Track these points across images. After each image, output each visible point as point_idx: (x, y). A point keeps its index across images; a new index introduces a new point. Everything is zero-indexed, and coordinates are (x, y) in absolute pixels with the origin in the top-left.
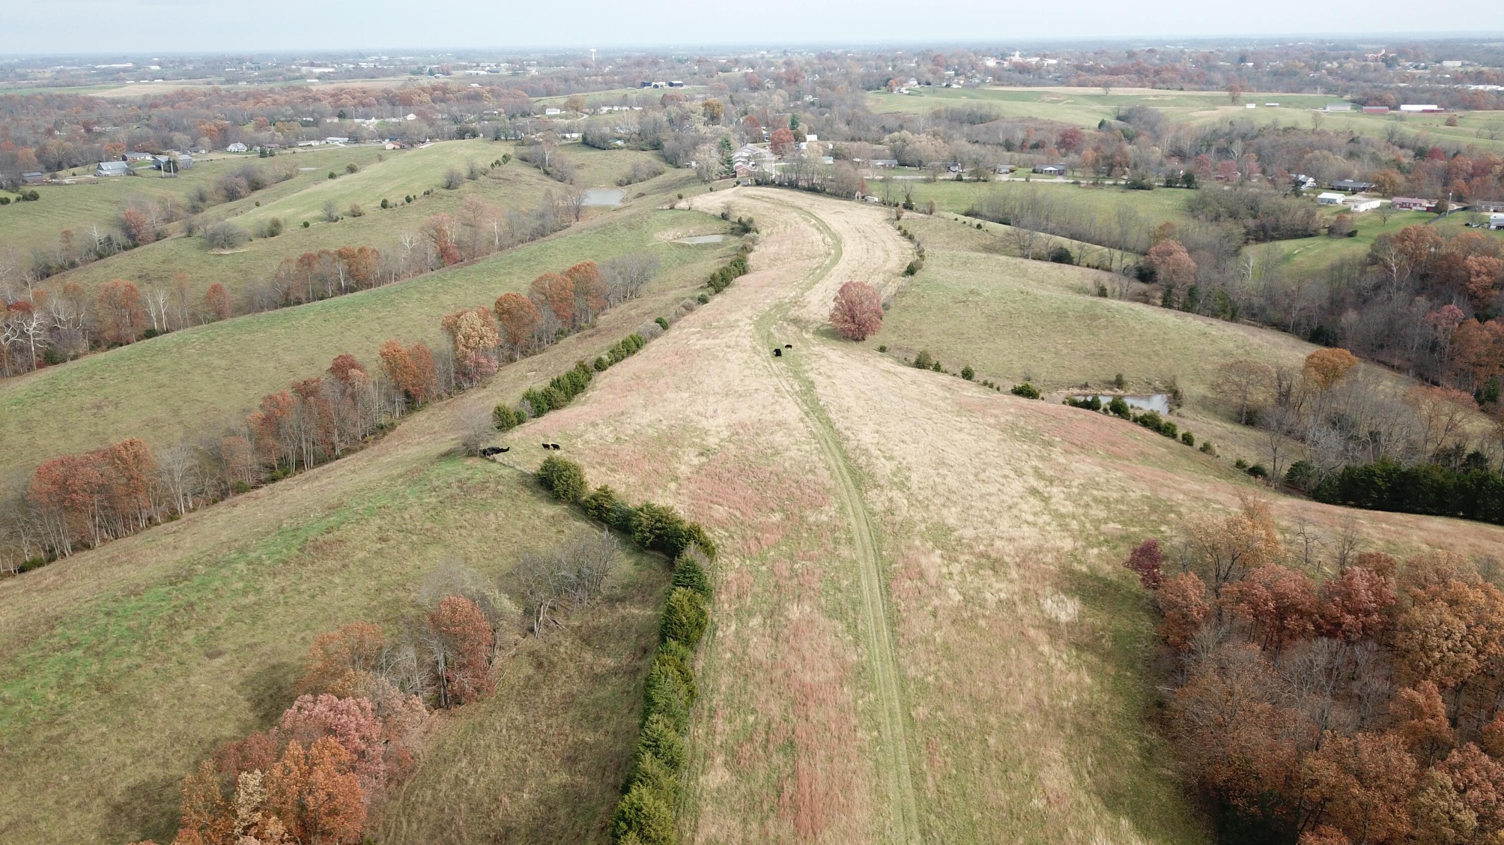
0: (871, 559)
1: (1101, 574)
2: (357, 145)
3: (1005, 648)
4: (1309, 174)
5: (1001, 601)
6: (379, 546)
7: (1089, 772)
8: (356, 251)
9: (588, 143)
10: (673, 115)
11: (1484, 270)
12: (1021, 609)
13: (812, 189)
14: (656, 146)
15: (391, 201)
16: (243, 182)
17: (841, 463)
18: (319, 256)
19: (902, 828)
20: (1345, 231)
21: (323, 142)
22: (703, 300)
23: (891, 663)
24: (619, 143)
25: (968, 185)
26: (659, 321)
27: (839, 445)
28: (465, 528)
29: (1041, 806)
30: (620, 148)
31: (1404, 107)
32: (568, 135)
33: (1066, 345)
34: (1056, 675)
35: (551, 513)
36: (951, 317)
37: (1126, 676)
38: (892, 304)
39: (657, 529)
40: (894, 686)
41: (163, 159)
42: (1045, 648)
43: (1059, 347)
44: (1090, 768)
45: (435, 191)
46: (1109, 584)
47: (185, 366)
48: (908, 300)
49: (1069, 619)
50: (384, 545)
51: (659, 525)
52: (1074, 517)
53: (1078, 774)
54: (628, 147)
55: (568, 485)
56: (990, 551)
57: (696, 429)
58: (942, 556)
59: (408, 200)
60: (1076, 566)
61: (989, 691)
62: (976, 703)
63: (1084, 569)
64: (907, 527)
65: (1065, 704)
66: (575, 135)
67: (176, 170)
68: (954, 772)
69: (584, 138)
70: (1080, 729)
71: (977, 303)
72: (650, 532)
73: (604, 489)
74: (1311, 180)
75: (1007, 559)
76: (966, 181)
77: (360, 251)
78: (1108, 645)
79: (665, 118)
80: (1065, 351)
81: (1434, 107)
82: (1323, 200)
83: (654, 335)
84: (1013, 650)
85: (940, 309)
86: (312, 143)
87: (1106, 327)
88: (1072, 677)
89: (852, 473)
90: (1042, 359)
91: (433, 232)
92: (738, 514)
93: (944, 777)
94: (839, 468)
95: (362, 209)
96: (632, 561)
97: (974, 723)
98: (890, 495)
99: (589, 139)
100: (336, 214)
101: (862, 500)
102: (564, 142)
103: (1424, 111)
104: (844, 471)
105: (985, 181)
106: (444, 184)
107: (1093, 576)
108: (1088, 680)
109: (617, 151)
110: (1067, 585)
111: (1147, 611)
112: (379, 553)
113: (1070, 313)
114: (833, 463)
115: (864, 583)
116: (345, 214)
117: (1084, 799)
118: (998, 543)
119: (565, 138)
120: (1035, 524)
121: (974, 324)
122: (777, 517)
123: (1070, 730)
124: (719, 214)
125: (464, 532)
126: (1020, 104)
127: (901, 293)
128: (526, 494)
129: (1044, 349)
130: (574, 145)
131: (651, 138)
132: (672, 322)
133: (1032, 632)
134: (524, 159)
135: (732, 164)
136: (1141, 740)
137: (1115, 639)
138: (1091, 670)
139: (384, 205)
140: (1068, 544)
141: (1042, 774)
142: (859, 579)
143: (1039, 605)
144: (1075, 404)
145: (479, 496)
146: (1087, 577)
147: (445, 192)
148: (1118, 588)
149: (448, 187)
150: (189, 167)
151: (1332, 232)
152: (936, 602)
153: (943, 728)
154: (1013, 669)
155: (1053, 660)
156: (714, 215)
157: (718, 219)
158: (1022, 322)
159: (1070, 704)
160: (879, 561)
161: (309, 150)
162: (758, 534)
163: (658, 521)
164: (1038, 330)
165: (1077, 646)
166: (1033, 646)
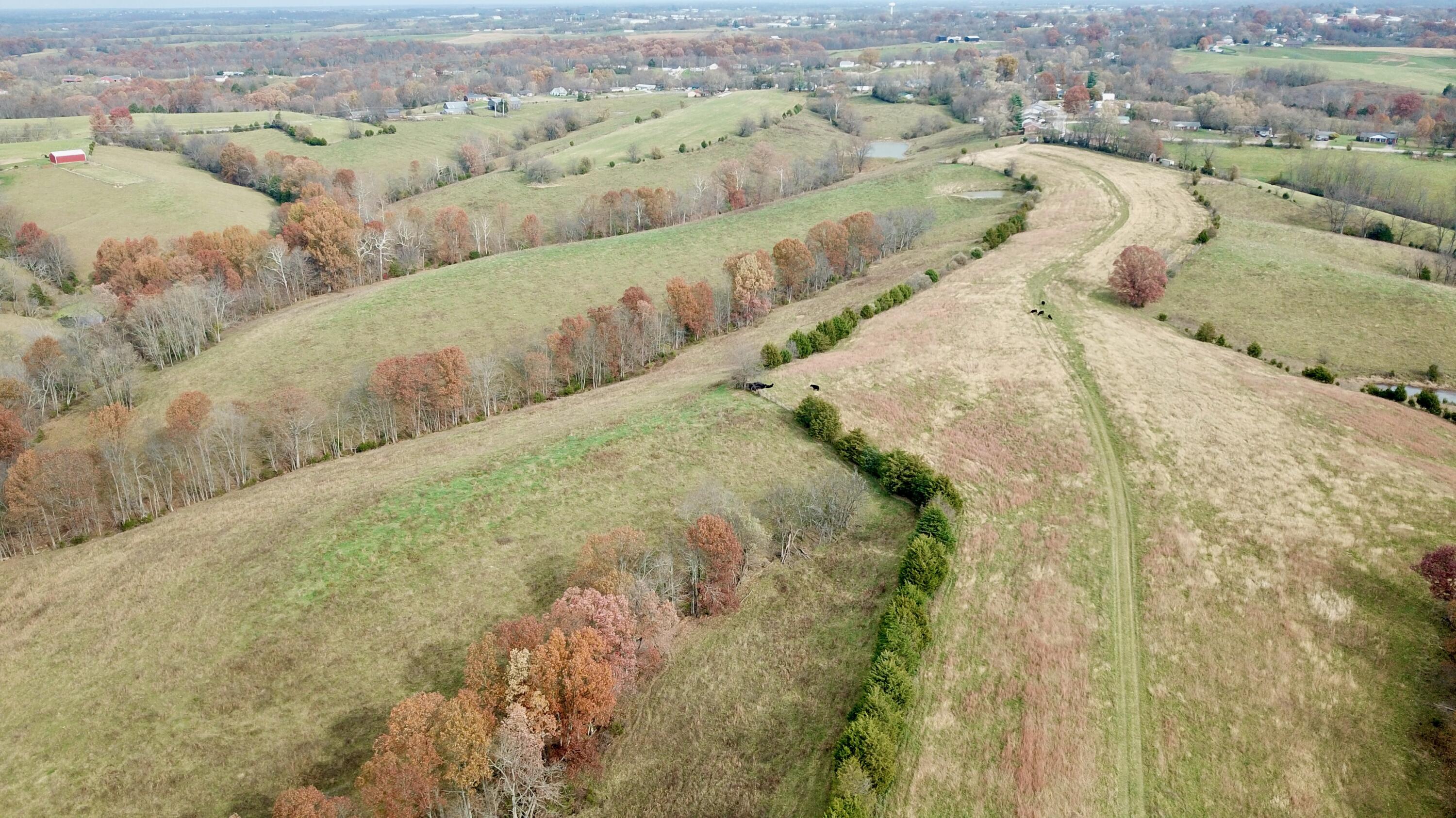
0: (1125, 530)
1: (1382, 576)
2: (663, 92)
3: (1261, 638)
5: (1262, 589)
6: (650, 462)
7: (1343, 781)
8: (655, 191)
9: (877, 96)
10: (965, 70)
12: (1284, 601)
13: (1103, 149)
14: (946, 101)
15: (688, 146)
16: (562, 124)
17: (1104, 431)
18: (621, 194)
19: (1127, 801)
21: (635, 90)
22: (976, 255)
23: (1133, 636)
24: (909, 97)
25: (1278, 152)
26: (929, 273)
27: (1103, 412)
28: (727, 454)
29: (1282, 805)
30: (909, 102)
32: (859, 88)
33: (1373, 329)
34: (1316, 675)
35: (806, 449)
36: (1243, 290)
37: (1399, 688)
38: (1178, 272)
39: (906, 475)
40: (1134, 660)
41: (497, 100)
42: (1308, 646)
43: (1365, 330)
44: (1345, 776)
45: (729, 138)
46: (1391, 588)
47: (501, 286)
48: (1196, 269)
49: (1339, 618)
50: (654, 461)
51: (907, 472)
52: (1358, 512)
53: (1329, 780)
54: (917, 102)
55: (824, 424)
56: (1256, 537)
57: (955, 382)
58: (1202, 536)
59: (704, 145)
60: (1355, 564)
61: (1239, 679)
62: (1222, 689)
63: (1364, 568)
64: (1167, 503)
65: (1323, 706)
66: (866, 88)
67: (507, 111)
68: (1189, 755)
69: (875, 92)
70: (1337, 734)
71: (1273, 277)
72: (898, 477)
73: (857, 432)
75: (1275, 547)
76: (1277, 147)
77: (658, 191)
78: (1382, 652)
79: (957, 73)
80: (1371, 335)
83: (922, 287)
84: (1270, 642)
85: (1231, 281)
86: (624, 89)
87: (1424, 313)
88: (1336, 679)
89: (1115, 441)
90: (1343, 342)
91: (724, 177)
92: (989, 471)
93: (1177, 759)
94: (1100, 434)
95: (662, 153)
96: (879, 503)
97: (1217, 709)
98: (1153, 468)
99: (879, 92)
100: (639, 156)
101: (1122, 470)
102: (855, 94)
104: (1106, 439)
105: (1298, 148)
106: (738, 132)
107: (1374, 576)
108: (1354, 685)
109: (905, 105)
110: (1340, 582)
111: (1435, 623)
112: (650, 468)
113: (1382, 295)
114: (1094, 429)
115: (1114, 553)
116: (647, 156)
117: (1333, 806)
118: (1266, 530)
119: (856, 90)
120: (1311, 515)
121: (1267, 299)
122: (1029, 478)
123: (1325, 733)
124: (1002, 170)
125: (726, 458)
126: (1351, 66)
127: (1188, 261)
128: (784, 429)
129: (1346, 332)
130: (865, 98)
131: (941, 92)
132: (942, 275)
133: (1294, 626)
134: (815, 110)
135: (1021, 121)
136: (1409, 757)
137: (1391, 647)
138: (1359, 675)
139: (682, 149)
140: (1347, 540)
141: (1288, 774)
142: (1109, 549)
143: (1306, 599)
144: (1375, 393)
145: (742, 426)
146: (1367, 577)
147: (738, 139)
148: (1401, 593)
149: (741, 135)
150: (517, 109)
152: (1190, 581)
153: (1182, 709)
154: (1268, 662)
155: (1315, 659)
156: (997, 171)
157: (1001, 175)
158: (1323, 301)
159: (1330, 707)
160: (1133, 534)
161: (620, 95)
162: (1009, 493)
163: (907, 468)
164: (1342, 310)
165: (1345, 648)
166: (1294, 641)
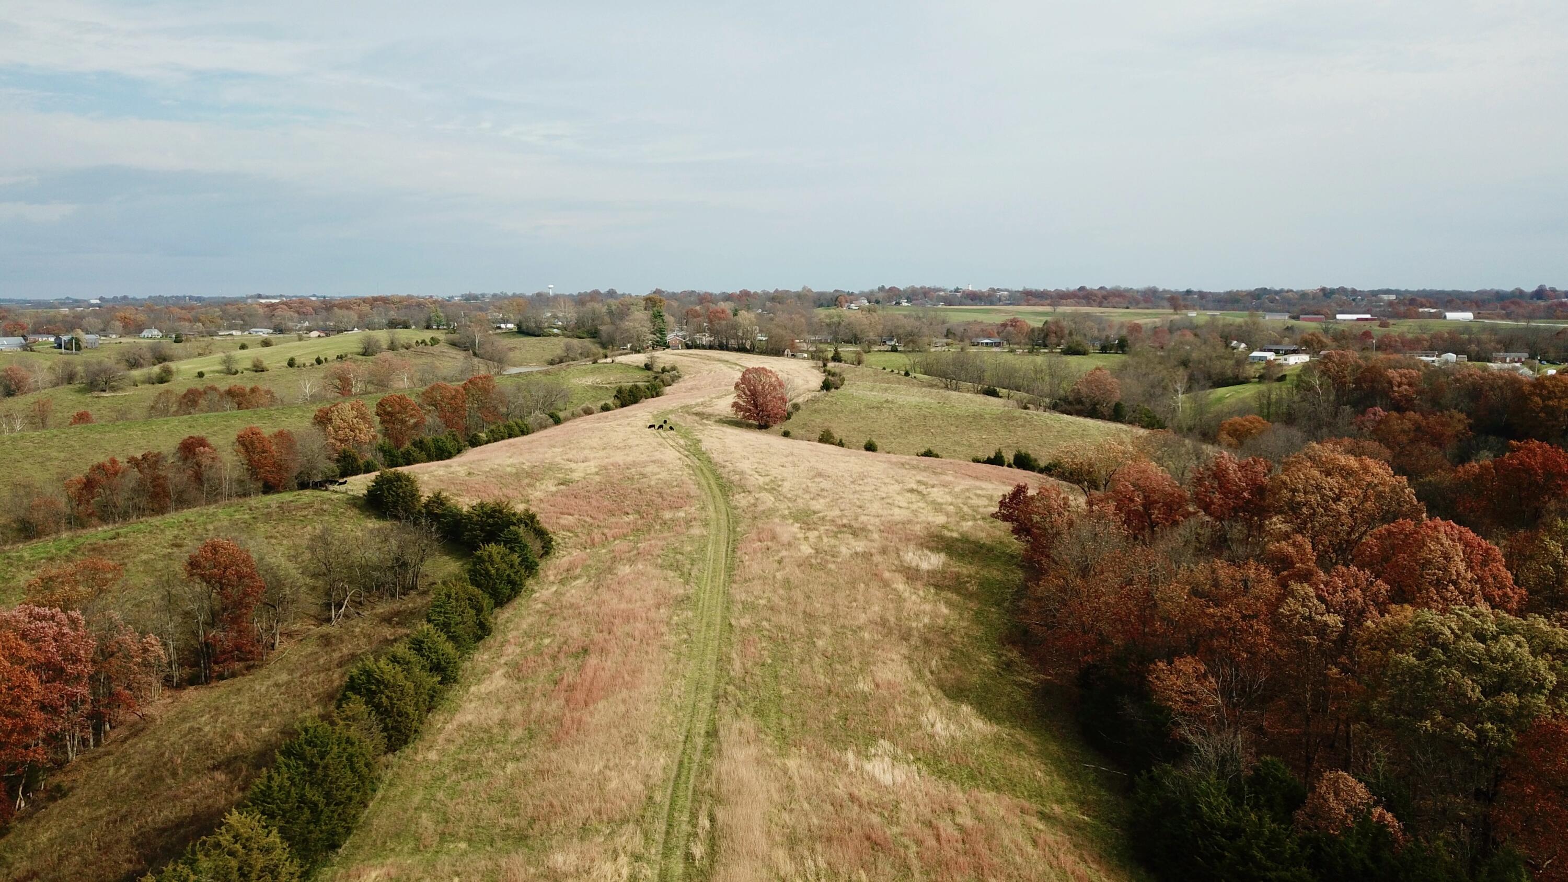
0: (723, 533)
1: (972, 538)
2: (281, 336)
3: (853, 584)
4: (1241, 341)
5: (856, 553)
6: (169, 550)
7: (932, 672)
8: (248, 390)
9: (522, 331)
10: (614, 307)
11: (1404, 380)
12: (877, 558)
13: (742, 350)
14: (594, 334)
15: (298, 361)
16: (148, 355)
17: (712, 482)
18: (205, 393)
19: (692, 696)
20: (1275, 377)
21: (246, 333)
22: (605, 408)
23: (721, 595)
24: (555, 331)
25: (903, 355)
26: (552, 416)
27: (713, 472)
28: (276, 538)
29: (866, 689)
30: (556, 335)
31: (1339, 317)
32: (503, 326)
34: (908, 605)
35: (377, 526)
36: (863, 418)
37: (989, 611)
38: (803, 407)
39: (489, 525)
40: (719, 607)
41: (65, 338)
42: (901, 587)
43: (973, 441)
44: (934, 668)
45: (349, 356)
46: (982, 546)
47: (18, 456)
48: (820, 407)
49: (930, 568)
50: (175, 549)
51: (490, 521)
52: (951, 504)
53: (917, 671)
54: (564, 335)
55: (398, 495)
56: (854, 524)
57: (562, 469)
58: (801, 528)
59: (319, 361)
60: (947, 534)
61: (828, 610)
62: (809, 617)
63: (955, 535)
64: (770, 513)
65: (914, 625)
66: (510, 326)
67: (79, 348)
68: (769, 661)
69: (519, 327)
70: (927, 642)
71: (890, 408)
73: (437, 496)
74: (1243, 345)
75: (870, 527)
76: (903, 351)
77: (253, 390)
78: (972, 588)
79: (604, 309)
80: (978, 444)
81: (1368, 316)
82: (1254, 358)
83: (543, 427)
84: (862, 585)
85: (853, 413)
86: (234, 332)
87: (1023, 426)
88: (928, 607)
89: (722, 487)
90: (955, 451)
91: (337, 382)
92: (588, 519)
93: (756, 664)
94: (709, 484)
95: (266, 364)
97: (803, 630)
98: (757, 496)
99: (524, 327)
100: (235, 367)
101: (727, 503)
102: (499, 331)
103: (1358, 319)
104: (714, 486)
105: (920, 351)
106: (360, 350)
107: (964, 539)
108: (945, 611)
109: (552, 338)
110: (933, 545)
111: (1021, 567)
113: (987, 416)
114: (703, 482)
115: (710, 547)
116: (247, 369)
117: (920, 688)
118: (863, 519)
119: (499, 328)
120: (908, 508)
121: (886, 424)
122: (630, 518)
123: (914, 641)
124: (643, 365)
125: (273, 541)
126: (968, 314)
127: (814, 400)
128: (351, 513)
130: (510, 333)
131: (588, 327)
132: (567, 419)
133: (887, 575)
134: (453, 344)
135: (665, 335)
136: (1000, 656)
137: (981, 584)
138: (949, 603)
139: (291, 363)
140: (941, 519)
141: (874, 668)
142: (706, 545)
143: (899, 556)
144: (976, 460)
146: (957, 540)
147: (360, 357)
148: (991, 549)
149: (363, 355)
150: (93, 347)
151: (1262, 378)
152: (784, 553)
153: (765, 633)
154: (859, 597)
155: (907, 594)
156: (637, 366)
157: (641, 369)
158: (936, 423)
159: (921, 625)
160: (732, 537)
161: (229, 338)
162: (606, 531)
163: (490, 516)
164: (953, 429)
165: (936, 586)
166: (886, 584)
